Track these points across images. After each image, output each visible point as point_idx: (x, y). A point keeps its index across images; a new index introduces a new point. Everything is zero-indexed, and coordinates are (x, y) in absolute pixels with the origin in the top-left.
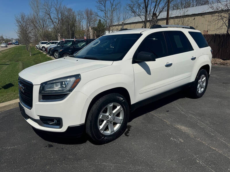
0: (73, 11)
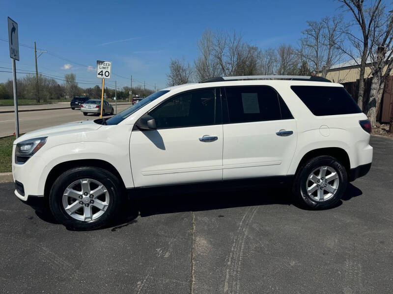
0: (259, 50)
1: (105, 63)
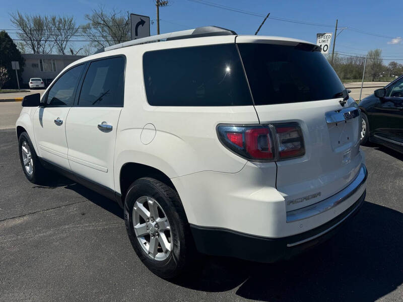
1: (326, 35)
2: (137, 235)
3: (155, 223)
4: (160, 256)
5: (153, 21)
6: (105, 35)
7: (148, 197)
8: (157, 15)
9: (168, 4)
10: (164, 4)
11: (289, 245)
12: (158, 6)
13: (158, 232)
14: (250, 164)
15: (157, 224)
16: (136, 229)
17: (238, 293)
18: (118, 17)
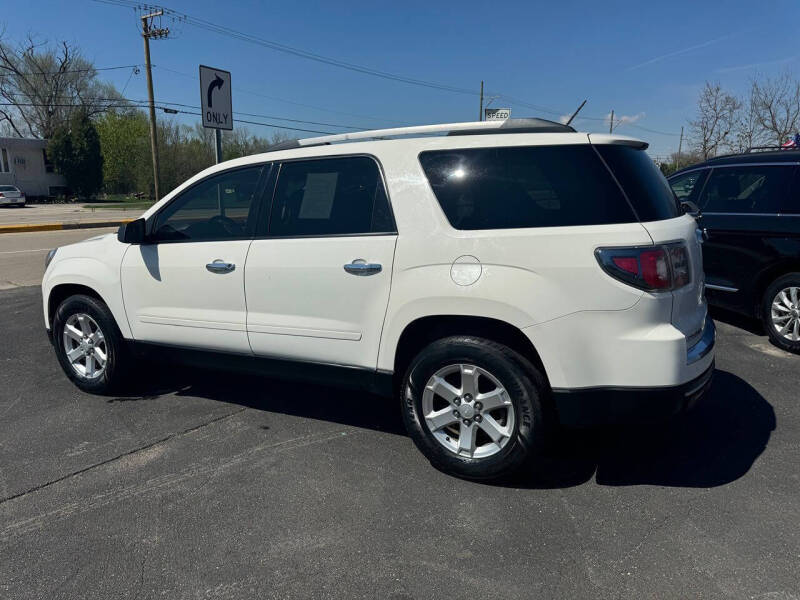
1: (500, 112)
2: (432, 429)
3: (473, 402)
4: (484, 451)
5: (138, 67)
6: (7, 90)
7: (461, 365)
8: (145, 56)
9: (169, 35)
10: (161, 34)
11: (688, 394)
12: (147, 37)
13: (479, 415)
14: (648, 295)
15: (477, 403)
16: (430, 419)
17: (600, 481)
18: (40, 52)
